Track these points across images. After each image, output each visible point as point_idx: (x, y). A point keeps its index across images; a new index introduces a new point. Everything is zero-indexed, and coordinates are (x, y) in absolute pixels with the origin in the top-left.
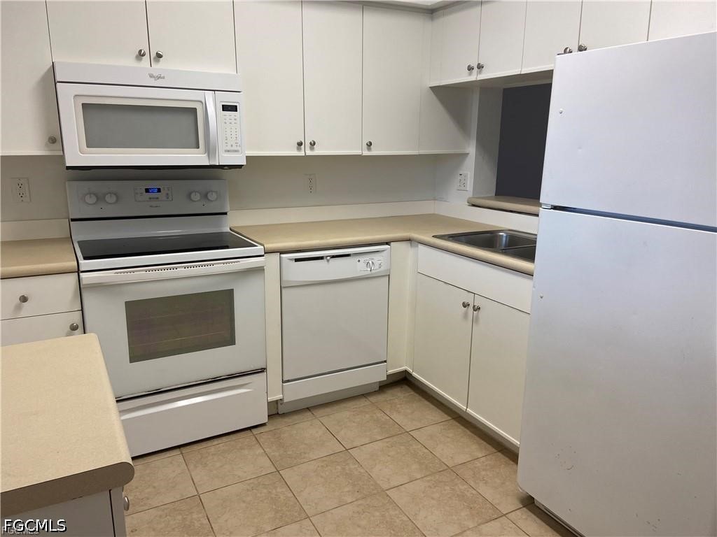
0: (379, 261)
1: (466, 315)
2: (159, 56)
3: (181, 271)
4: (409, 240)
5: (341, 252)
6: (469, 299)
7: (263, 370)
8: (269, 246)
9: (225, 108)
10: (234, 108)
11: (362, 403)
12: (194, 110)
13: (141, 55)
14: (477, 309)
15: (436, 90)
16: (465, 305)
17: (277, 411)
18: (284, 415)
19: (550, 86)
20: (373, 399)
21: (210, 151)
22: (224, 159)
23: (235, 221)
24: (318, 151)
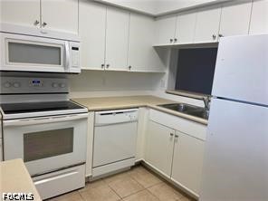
0: (134, 115)
1: (171, 139)
2: (45, 24)
3: (51, 119)
4: (146, 106)
5: (119, 111)
6: (173, 132)
7: (84, 163)
8: (90, 108)
9: (73, 48)
10: (77, 49)
11: (124, 175)
12: (60, 48)
13: (37, 23)
14: (176, 136)
15: (156, 48)
16: (172, 135)
17: (89, 181)
18: (92, 182)
19: (217, 49)
20: (129, 173)
21: (65, 66)
22: (71, 70)
23: (72, 96)
24: (110, 69)
